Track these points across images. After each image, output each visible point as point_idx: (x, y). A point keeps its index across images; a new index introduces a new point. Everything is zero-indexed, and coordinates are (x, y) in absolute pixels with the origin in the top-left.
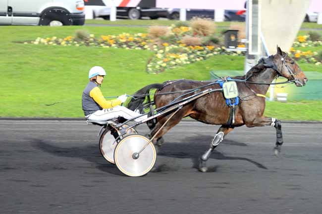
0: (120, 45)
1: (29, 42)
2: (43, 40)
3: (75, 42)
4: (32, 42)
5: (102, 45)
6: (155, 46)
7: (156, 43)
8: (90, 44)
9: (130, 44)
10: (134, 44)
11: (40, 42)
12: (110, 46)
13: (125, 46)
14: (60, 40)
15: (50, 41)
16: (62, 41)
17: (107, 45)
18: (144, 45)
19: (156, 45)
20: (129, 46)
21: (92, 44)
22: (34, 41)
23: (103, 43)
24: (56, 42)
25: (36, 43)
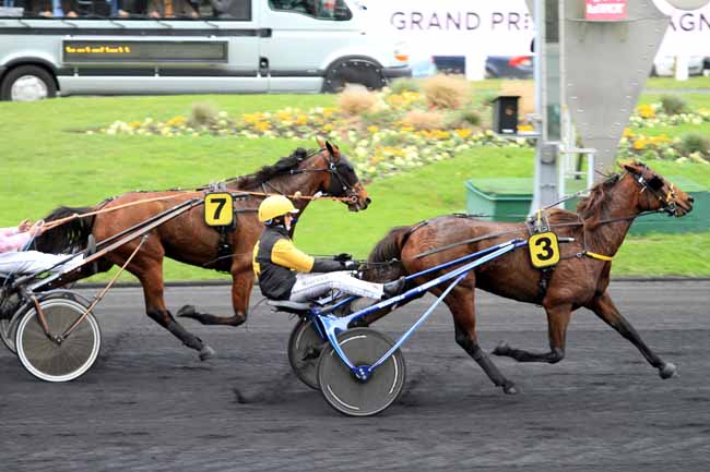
0: (281, 132)
1: (97, 130)
2: (124, 126)
3: (190, 129)
4: (103, 130)
5: (244, 132)
6: (351, 133)
7: (353, 126)
8: (221, 131)
9: (300, 129)
10: (309, 129)
11: (119, 130)
12: (261, 134)
13: (290, 134)
14: (160, 125)
15: (138, 127)
16: (162, 127)
17: (255, 132)
18: (329, 132)
19: (353, 130)
20: (300, 134)
21: (225, 130)
22: (107, 127)
23: (246, 128)
24: (152, 129)
25: (111, 131)
